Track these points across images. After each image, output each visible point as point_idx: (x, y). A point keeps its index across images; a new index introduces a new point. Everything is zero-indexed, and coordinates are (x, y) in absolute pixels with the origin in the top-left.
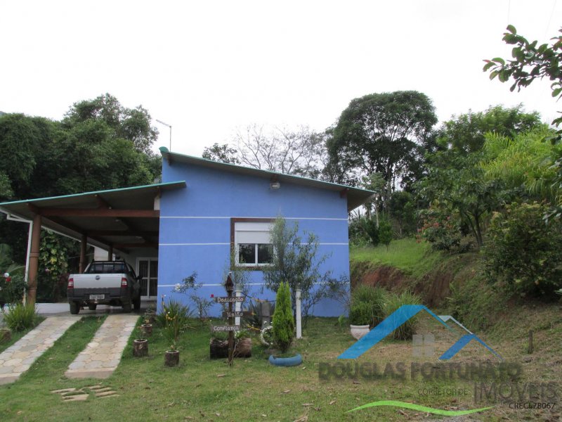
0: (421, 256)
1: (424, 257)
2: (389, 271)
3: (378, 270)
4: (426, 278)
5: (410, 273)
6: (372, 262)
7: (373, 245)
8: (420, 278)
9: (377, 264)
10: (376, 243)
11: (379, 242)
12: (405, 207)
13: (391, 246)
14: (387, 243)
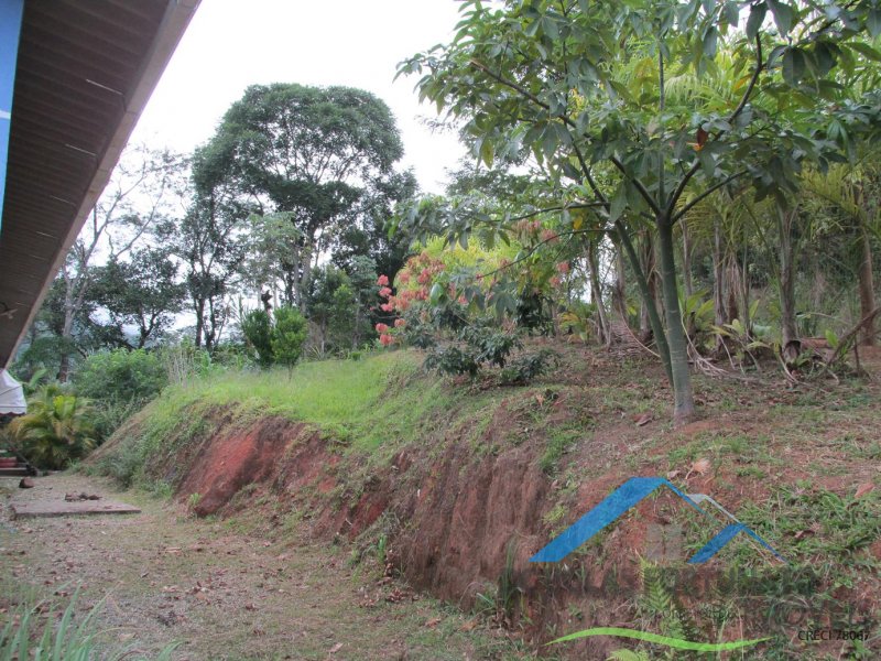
0: (374, 393)
1: (382, 397)
2: (286, 433)
3: (256, 428)
4: (402, 464)
5: (346, 442)
6: (243, 406)
7: (258, 368)
8: (380, 460)
9: (255, 411)
10: (266, 361)
11: (273, 360)
12: (335, 294)
13: (297, 369)
14: (289, 361)
